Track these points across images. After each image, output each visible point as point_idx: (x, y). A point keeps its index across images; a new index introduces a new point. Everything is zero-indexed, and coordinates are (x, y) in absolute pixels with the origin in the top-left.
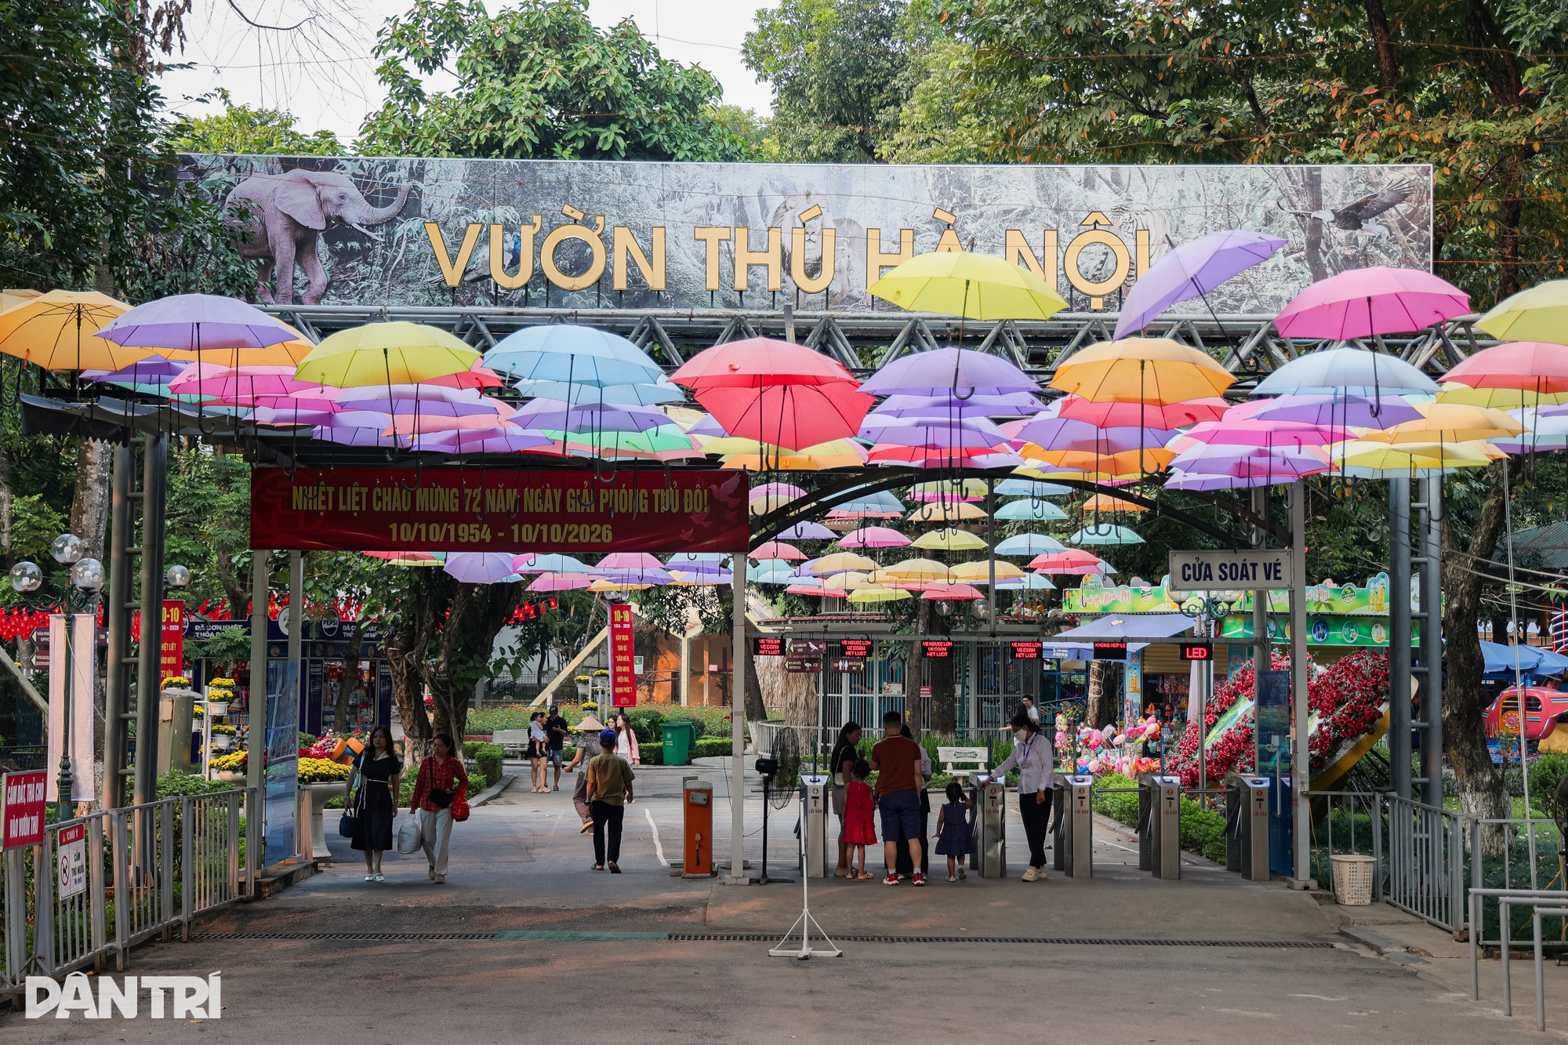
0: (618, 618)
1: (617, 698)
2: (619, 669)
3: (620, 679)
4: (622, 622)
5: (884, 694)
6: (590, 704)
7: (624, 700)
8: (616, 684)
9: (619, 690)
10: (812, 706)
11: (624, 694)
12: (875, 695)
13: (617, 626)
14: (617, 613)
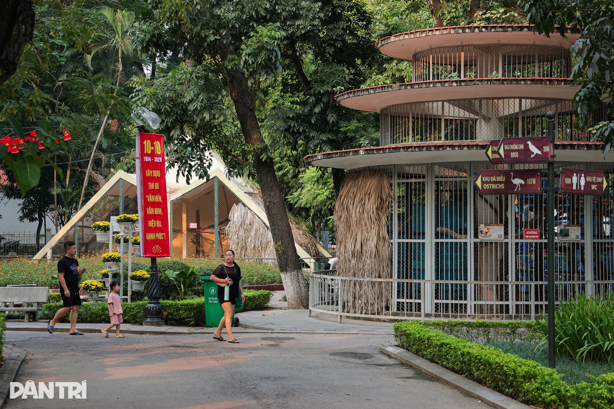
0: (148, 149)
1: (148, 245)
2: (150, 211)
3: (151, 224)
4: (153, 154)
5: (481, 238)
6: (111, 253)
7: (157, 248)
8: (147, 230)
9: (151, 236)
10: (385, 253)
11: (156, 242)
12: (470, 240)
13: (148, 159)
14: (147, 143)
